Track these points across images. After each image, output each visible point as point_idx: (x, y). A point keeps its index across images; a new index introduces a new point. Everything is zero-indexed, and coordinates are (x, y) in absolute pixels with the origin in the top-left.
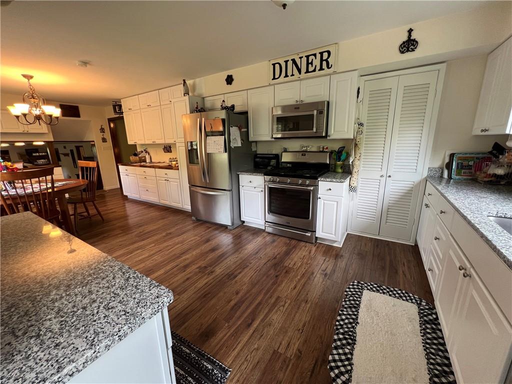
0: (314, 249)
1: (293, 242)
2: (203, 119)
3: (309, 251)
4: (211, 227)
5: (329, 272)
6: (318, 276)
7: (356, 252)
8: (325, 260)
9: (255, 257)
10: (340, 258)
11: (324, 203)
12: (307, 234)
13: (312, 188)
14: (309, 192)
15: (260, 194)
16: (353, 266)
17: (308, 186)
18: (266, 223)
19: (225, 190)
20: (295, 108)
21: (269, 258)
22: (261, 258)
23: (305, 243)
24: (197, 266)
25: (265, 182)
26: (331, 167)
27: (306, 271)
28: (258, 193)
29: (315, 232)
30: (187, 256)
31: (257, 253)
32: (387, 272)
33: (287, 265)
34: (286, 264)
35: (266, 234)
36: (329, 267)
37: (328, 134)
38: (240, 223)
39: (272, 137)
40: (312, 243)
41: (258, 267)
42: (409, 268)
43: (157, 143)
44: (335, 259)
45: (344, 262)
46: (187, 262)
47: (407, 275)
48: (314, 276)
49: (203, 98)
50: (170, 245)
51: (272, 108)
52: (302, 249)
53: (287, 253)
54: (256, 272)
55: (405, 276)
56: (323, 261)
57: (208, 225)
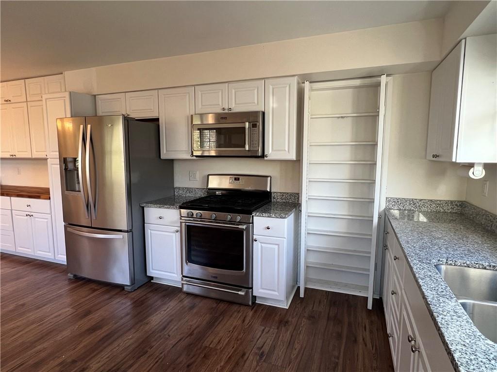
0: (251, 313)
1: (222, 306)
2: (89, 127)
3: (242, 318)
4: (97, 290)
5: (266, 351)
6: (251, 357)
7: (306, 315)
8: (263, 330)
9: (160, 336)
10: (285, 325)
11: (262, 247)
12: (240, 293)
13: (244, 227)
14: (241, 232)
15: (174, 234)
16: (301, 337)
17: (240, 223)
18: (184, 278)
19: (120, 231)
20: (222, 118)
21: (182, 336)
22: (169, 336)
23: (238, 305)
24: (60, 360)
25: (181, 219)
26: (273, 195)
27: (235, 351)
28: (171, 234)
29: (252, 288)
30: (45, 345)
31: (164, 328)
32: (344, 341)
33: (208, 345)
34: (206, 343)
35: (183, 296)
36: (268, 341)
37: (266, 153)
38: (146, 280)
39: (192, 155)
40: (248, 305)
41: (161, 353)
42: (371, 332)
43: (17, 156)
44: (278, 329)
45: (289, 332)
46: (43, 355)
47: (367, 344)
48: (246, 357)
49: (95, 96)
50: (19, 326)
51: (192, 116)
52: (234, 316)
53: (211, 325)
54: (157, 362)
55: (366, 346)
56: (260, 333)
57: (93, 286)
